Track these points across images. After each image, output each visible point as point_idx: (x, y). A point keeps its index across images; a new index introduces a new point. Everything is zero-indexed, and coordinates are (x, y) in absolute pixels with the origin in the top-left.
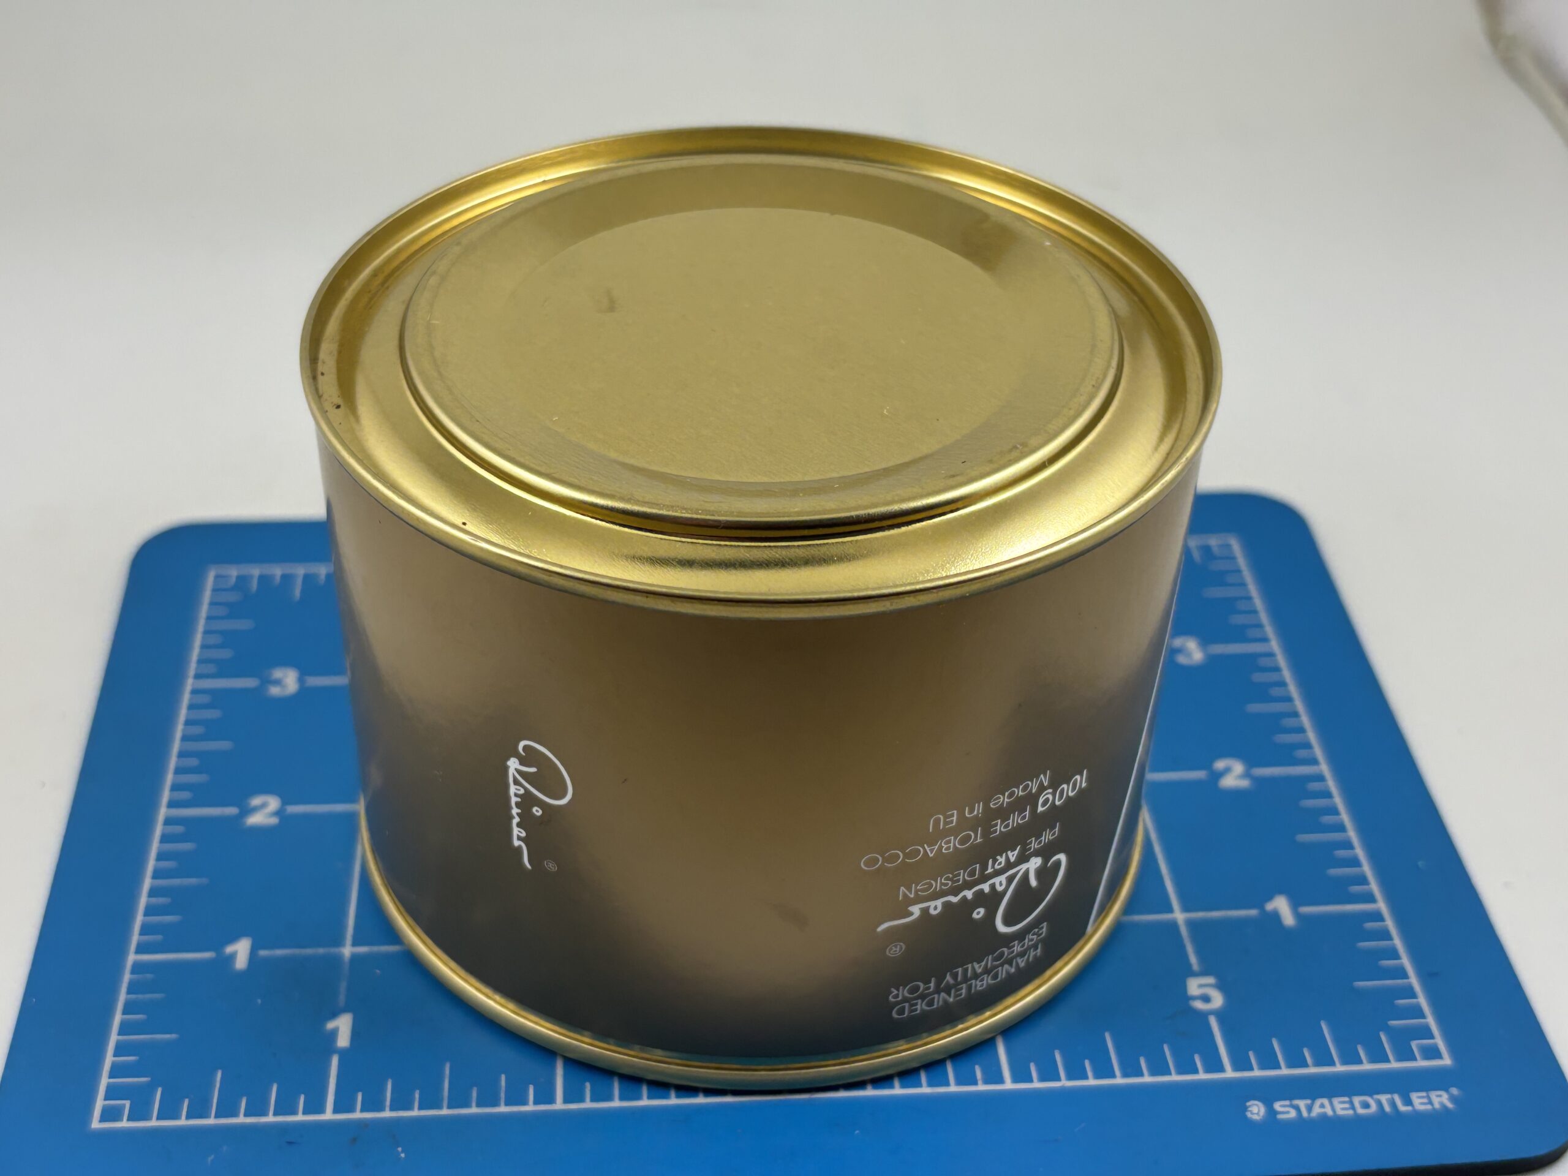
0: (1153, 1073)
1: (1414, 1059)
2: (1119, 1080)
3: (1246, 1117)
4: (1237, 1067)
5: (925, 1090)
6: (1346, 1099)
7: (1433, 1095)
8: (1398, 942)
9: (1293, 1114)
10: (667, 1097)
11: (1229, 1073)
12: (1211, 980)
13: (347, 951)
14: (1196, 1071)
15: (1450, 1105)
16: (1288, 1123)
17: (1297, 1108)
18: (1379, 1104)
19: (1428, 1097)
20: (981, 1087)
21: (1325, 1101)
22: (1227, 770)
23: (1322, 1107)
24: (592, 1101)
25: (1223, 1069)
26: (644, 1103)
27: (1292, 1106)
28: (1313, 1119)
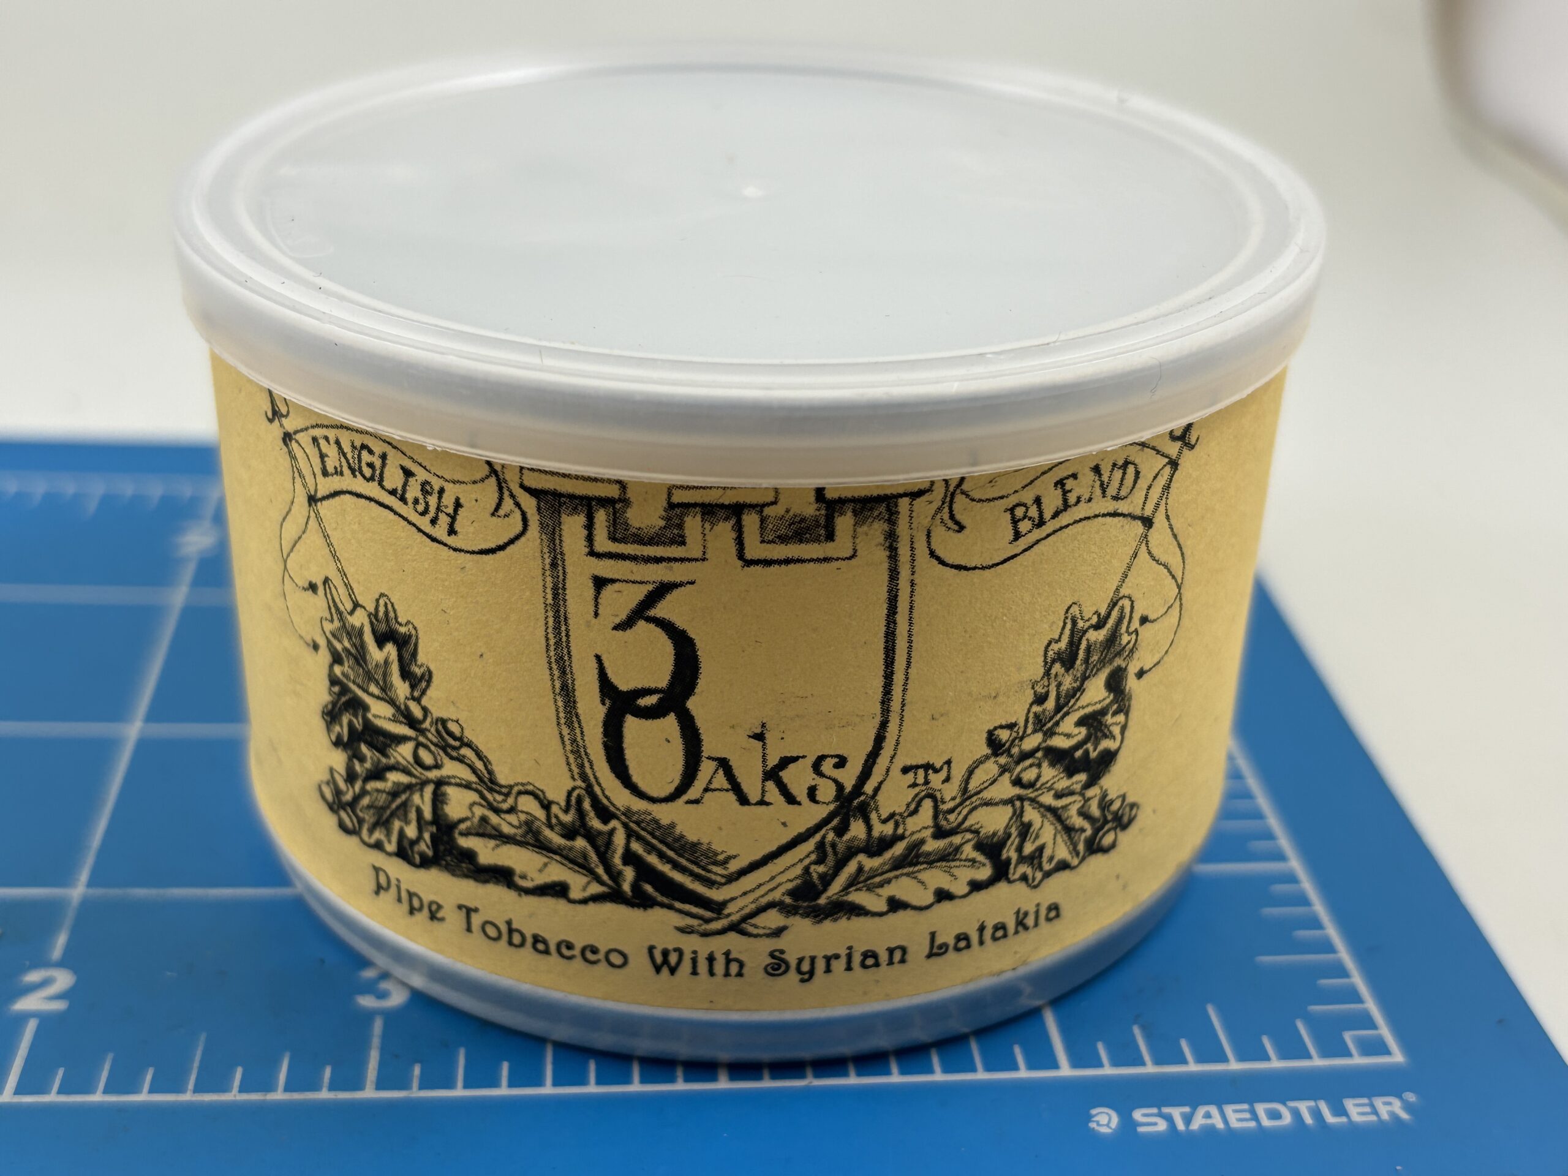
0: (946, 1070)
1: (1349, 1055)
2: (896, 1079)
3: (1090, 1131)
4: (1075, 1063)
5: (593, 1089)
6: (1246, 1106)
7: (1379, 1102)
8: (1319, 908)
9: (1162, 1126)
10: (183, 1091)
11: (1066, 1070)
14: (1015, 1067)
15: (1404, 1116)
16: (1155, 1140)
17: (1169, 1119)
18: (1296, 1114)
19: (1372, 1106)
20: (681, 1086)
21: (1213, 1110)
24: (59, 1092)
25: (1055, 1066)
26: (142, 1097)
27: (1161, 1115)
28: (1192, 1131)
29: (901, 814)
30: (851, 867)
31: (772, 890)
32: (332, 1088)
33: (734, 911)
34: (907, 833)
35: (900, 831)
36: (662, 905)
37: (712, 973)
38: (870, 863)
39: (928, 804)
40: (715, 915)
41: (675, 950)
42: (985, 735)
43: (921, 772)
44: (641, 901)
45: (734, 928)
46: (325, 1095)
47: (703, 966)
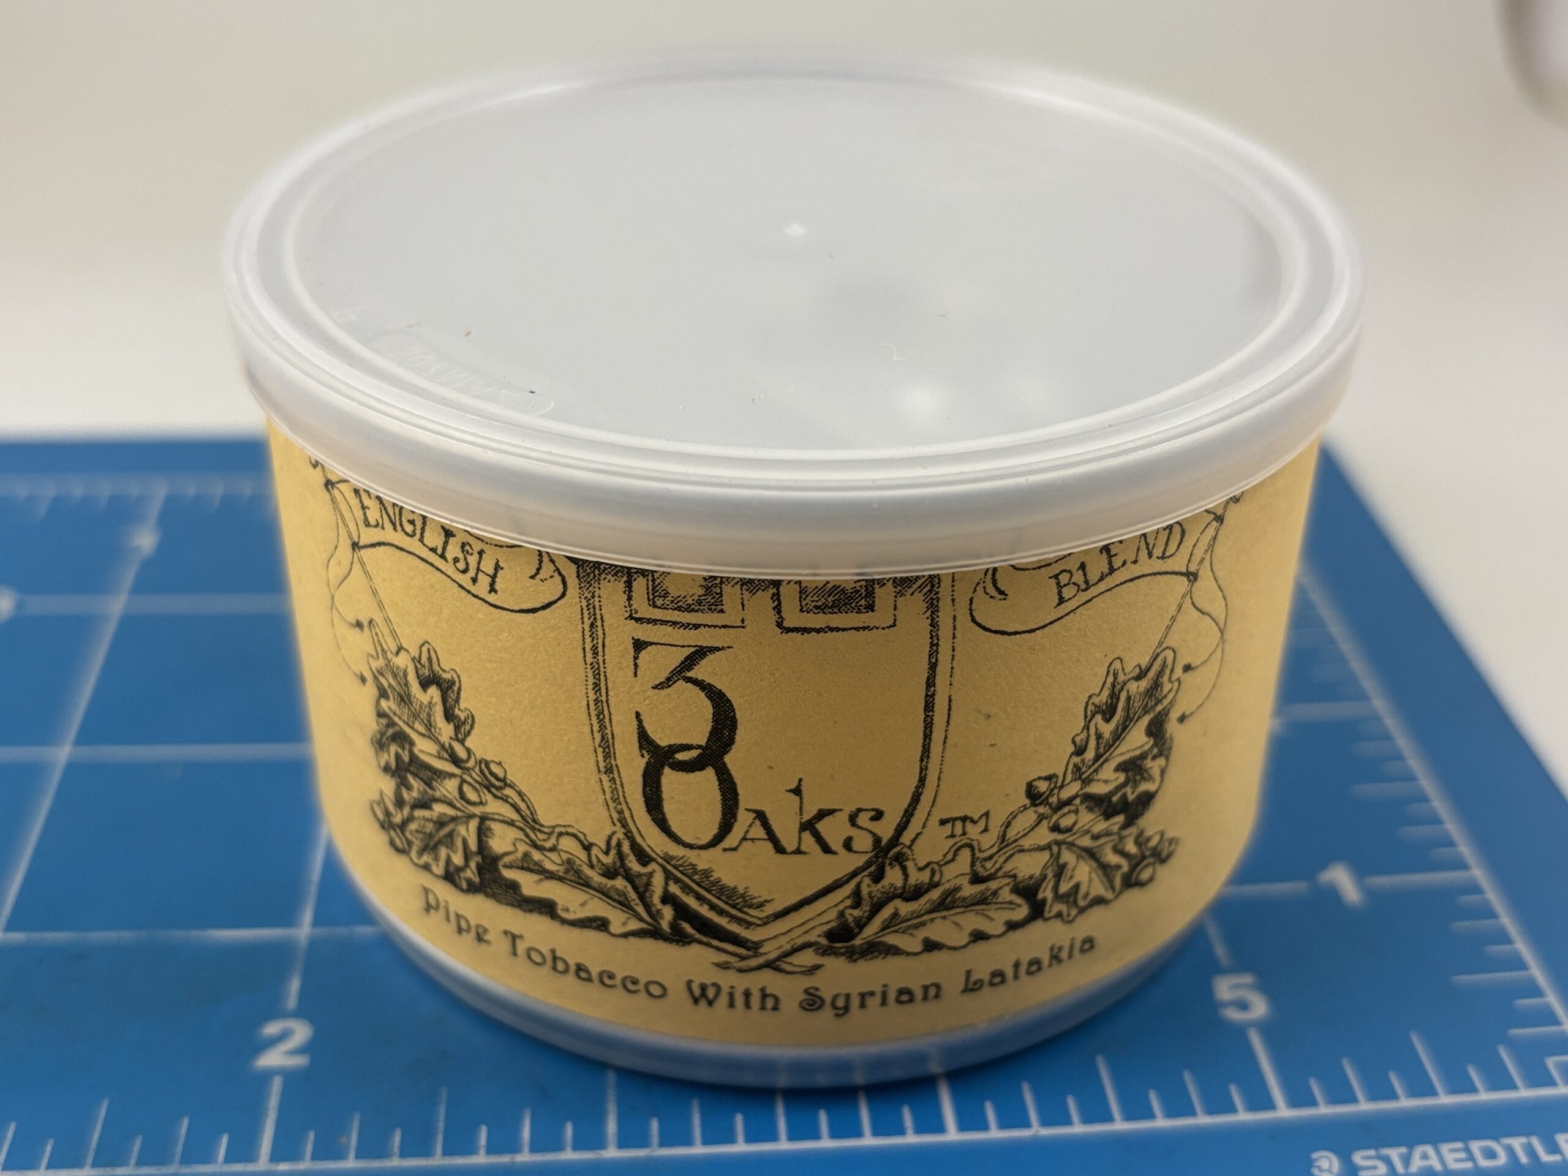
29: (937, 863)
30: (886, 912)
31: (806, 932)
33: (771, 951)
34: (944, 881)
35: (936, 878)
36: (700, 942)
37: (748, 1005)
38: (905, 908)
39: (966, 854)
40: (751, 953)
41: (714, 984)
42: (1024, 787)
43: (959, 824)
44: (678, 937)
45: (771, 965)
47: (739, 1000)
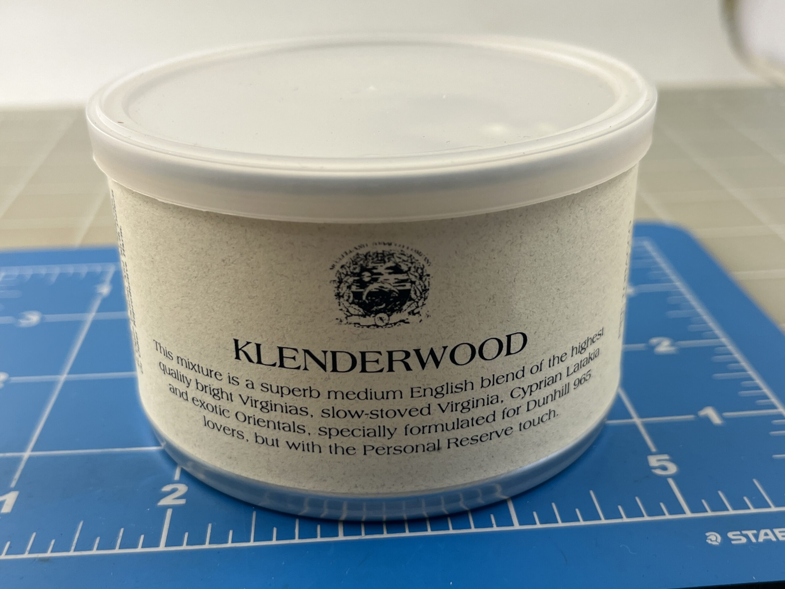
0: (630, 516)
2: (603, 521)
3: (707, 543)
4: (693, 511)
5: (451, 531)
9: (744, 540)
10: (249, 541)
11: (689, 514)
12: (666, 457)
13: (27, 454)
14: (663, 514)
16: (742, 547)
17: (747, 536)
20: (495, 528)
21: (768, 531)
22: (658, 344)
23: (766, 534)
24: (188, 544)
25: (683, 512)
26: (229, 545)
27: (742, 535)
28: (761, 543)
32: (322, 537)
46: (319, 539)
